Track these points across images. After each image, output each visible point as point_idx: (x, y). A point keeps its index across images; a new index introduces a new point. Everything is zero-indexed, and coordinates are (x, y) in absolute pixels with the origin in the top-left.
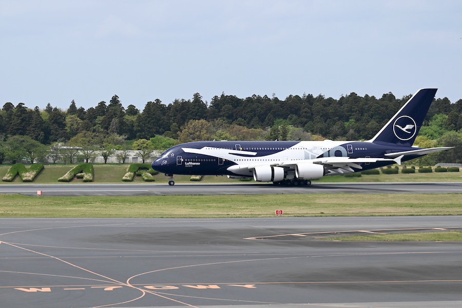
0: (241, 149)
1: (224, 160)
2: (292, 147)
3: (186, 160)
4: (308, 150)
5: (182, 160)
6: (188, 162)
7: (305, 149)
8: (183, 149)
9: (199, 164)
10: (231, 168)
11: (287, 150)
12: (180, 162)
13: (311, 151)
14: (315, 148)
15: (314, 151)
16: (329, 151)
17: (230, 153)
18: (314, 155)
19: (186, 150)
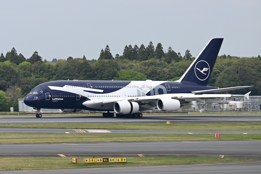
0: (92, 87)
1: (80, 96)
2: (127, 86)
3: (53, 96)
4: (139, 88)
5: (50, 96)
6: (54, 98)
7: (137, 88)
8: (49, 87)
9: (63, 99)
10: (86, 103)
11: (124, 88)
12: (48, 98)
13: (141, 89)
14: (144, 86)
15: (144, 89)
16: (154, 89)
17: (84, 91)
18: (144, 92)
19: (52, 88)
